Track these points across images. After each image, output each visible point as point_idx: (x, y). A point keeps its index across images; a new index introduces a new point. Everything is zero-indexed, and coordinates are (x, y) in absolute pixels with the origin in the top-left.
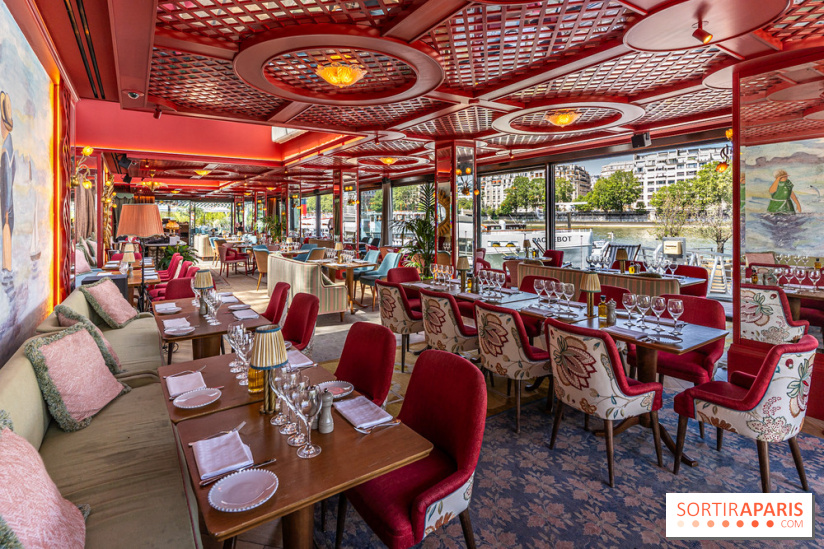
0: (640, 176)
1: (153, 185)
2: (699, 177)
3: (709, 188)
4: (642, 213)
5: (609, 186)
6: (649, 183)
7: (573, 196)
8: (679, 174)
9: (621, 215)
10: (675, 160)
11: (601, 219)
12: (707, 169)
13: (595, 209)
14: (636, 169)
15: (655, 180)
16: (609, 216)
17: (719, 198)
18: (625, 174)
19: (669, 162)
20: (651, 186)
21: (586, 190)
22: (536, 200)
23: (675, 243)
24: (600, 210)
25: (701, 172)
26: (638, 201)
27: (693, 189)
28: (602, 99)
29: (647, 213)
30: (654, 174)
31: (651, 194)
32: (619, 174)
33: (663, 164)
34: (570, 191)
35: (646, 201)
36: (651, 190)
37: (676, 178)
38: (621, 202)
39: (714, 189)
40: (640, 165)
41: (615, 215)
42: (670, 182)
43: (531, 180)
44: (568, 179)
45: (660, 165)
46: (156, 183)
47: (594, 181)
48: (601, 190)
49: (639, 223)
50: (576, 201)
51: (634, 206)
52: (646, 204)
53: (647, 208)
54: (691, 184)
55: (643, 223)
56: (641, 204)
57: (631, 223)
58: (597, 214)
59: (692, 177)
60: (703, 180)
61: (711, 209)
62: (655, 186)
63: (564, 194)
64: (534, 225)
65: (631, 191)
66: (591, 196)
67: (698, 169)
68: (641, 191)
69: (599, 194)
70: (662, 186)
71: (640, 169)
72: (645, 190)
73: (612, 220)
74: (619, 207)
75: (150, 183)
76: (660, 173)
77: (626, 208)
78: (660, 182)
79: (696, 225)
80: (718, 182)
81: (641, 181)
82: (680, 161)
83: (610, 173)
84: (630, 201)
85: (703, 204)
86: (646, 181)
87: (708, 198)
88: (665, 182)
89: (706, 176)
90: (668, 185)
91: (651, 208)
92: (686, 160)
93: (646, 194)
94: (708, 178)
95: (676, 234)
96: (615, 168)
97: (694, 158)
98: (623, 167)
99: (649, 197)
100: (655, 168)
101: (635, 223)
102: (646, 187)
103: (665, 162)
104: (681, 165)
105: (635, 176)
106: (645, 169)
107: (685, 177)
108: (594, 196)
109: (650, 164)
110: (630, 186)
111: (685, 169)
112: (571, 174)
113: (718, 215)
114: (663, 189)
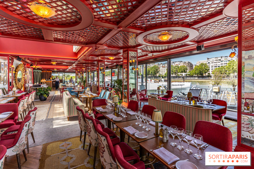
0: (209, 65)
1: (36, 67)
2: (228, 65)
3: (231, 68)
4: (209, 76)
5: (199, 68)
6: (212, 67)
7: (188, 71)
8: (221, 64)
9: (203, 77)
10: (220, 60)
11: (196, 78)
12: (231, 63)
13: (194, 75)
14: (207, 63)
15: (214, 66)
16: (199, 77)
17: (234, 72)
18: (204, 64)
19: (218, 60)
20: (212, 68)
21: (191, 69)
22: (176, 72)
23: (217, 88)
24: (196, 75)
25: (228, 63)
26: (208, 72)
27: (226, 69)
28: (177, 25)
29: (211, 76)
30: (213, 64)
31: (212, 70)
32: (202, 64)
33: (216, 61)
34: (187, 69)
35: (211, 73)
36: (212, 69)
37: (220, 66)
38: (203, 73)
39: (233, 69)
40: (209, 61)
41: (201, 77)
42: (218, 67)
43: (174, 66)
44: (186, 66)
45: (215, 61)
46: (37, 67)
47: (194, 67)
48: (196, 69)
49: (208, 79)
50: (188, 72)
51: (207, 74)
52: (211, 74)
53: (211, 75)
54: (225, 67)
55: (209, 79)
56: (209, 74)
57: (206, 79)
58: (195, 77)
59: (226, 65)
60: (229, 66)
61: (232, 75)
62: (214, 68)
63: (185, 70)
64: (175, 80)
65: (206, 69)
66: (193, 71)
67: (228, 62)
68: (209, 69)
69: (196, 70)
70: (216, 68)
71: (209, 63)
72: (210, 69)
73: (200, 79)
74: (202, 74)
75: (34, 66)
76: (215, 64)
77: (204, 75)
78: (215, 67)
79: (226, 80)
80: (234, 66)
81: (209, 66)
82: (222, 60)
83: (199, 64)
84: (205, 73)
85: (229, 74)
86: (211, 67)
87: (231, 72)
88: (217, 67)
89: (230, 64)
90: (218, 68)
91: (212, 75)
92: (223, 60)
93: (210, 70)
94: (231, 66)
95: (218, 84)
96: (201, 62)
97: (226, 59)
98: (203, 62)
99: (212, 71)
100: (214, 62)
101: (207, 79)
102: (211, 68)
103: (217, 60)
104: (222, 61)
105: (207, 65)
106: (210, 63)
107: (223, 65)
108: (194, 71)
109: (212, 61)
110: (205, 68)
111: (223, 63)
112: (187, 64)
113: (234, 77)
114: (216, 69)
